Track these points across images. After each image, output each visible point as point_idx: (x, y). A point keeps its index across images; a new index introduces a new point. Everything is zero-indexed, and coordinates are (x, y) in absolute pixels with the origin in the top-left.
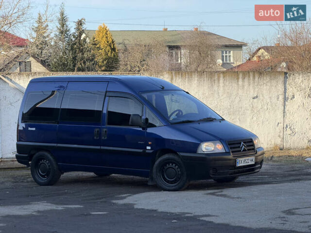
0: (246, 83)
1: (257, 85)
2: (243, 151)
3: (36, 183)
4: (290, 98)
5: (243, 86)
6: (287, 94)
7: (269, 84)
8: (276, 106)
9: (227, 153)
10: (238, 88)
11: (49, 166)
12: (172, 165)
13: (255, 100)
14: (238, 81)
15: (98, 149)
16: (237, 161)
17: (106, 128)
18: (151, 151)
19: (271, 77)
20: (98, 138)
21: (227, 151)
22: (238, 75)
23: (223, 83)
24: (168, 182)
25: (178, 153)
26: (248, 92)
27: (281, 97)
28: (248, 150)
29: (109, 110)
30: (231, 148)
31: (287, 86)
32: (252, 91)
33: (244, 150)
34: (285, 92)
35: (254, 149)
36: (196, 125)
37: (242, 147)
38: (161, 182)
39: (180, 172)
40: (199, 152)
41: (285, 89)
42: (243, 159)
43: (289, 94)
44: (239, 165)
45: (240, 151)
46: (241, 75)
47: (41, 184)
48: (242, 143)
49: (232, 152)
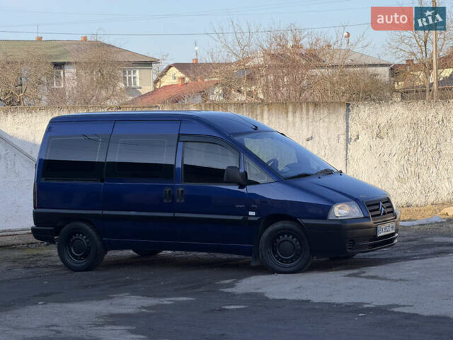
0: (298, 119)
1: (312, 122)
2: (384, 214)
3: (66, 268)
4: (353, 138)
5: (294, 123)
6: (349, 133)
7: (326, 120)
8: (336, 150)
9: (366, 218)
10: (288, 126)
11: (88, 243)
12: (288, 236)
13: (310, 142)
14: (287, 117)
15: (171, 217)
16: (379, 229)
17: (181, 186)
18: (256, 219)
19: (329, 110)
20: (170, 201)
21: (366, 215)
22: (287, 109)
23: (268, 118)
24: (282, 261)
25: (299, 219)
26: (300, 131)
27: (343, 138)
28: (388, 213)
29: (185, 163)
30: (371, 211)
31: (350, 122)
32: (306, 129)
34: (347, 132)
35: (392, 212)
36: (316, 180)
37: (381, 210)
38: (272, 260)
39: (299, 247)
40: (331, 218)
41: (347, 126)
42: (383, 226)
43: (353, 133)
44: (380, 234)
45: (379, 215)
46: (290, 108)
47: (75, 270)
48: (381, 204)
49: (372, 216)
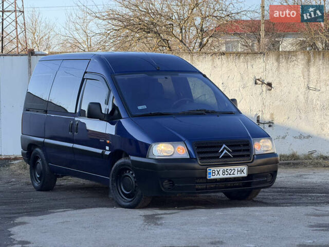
2: (224, 157)
9: (191, 159)
15: (72, 147)
16: (208, 171)
18: (109, 153)
20: (72, 133)
21: (193, 157)
25: (130, 156)
28: (235, 156)
33: (226, 156)
37: (222, 151)
40: (150, 157)
42: (221, 169)
44: (211, 178)
45: (217, 157)
48: (224, 146)
49: (200, 159)
